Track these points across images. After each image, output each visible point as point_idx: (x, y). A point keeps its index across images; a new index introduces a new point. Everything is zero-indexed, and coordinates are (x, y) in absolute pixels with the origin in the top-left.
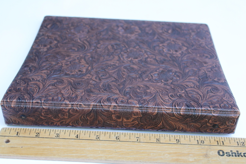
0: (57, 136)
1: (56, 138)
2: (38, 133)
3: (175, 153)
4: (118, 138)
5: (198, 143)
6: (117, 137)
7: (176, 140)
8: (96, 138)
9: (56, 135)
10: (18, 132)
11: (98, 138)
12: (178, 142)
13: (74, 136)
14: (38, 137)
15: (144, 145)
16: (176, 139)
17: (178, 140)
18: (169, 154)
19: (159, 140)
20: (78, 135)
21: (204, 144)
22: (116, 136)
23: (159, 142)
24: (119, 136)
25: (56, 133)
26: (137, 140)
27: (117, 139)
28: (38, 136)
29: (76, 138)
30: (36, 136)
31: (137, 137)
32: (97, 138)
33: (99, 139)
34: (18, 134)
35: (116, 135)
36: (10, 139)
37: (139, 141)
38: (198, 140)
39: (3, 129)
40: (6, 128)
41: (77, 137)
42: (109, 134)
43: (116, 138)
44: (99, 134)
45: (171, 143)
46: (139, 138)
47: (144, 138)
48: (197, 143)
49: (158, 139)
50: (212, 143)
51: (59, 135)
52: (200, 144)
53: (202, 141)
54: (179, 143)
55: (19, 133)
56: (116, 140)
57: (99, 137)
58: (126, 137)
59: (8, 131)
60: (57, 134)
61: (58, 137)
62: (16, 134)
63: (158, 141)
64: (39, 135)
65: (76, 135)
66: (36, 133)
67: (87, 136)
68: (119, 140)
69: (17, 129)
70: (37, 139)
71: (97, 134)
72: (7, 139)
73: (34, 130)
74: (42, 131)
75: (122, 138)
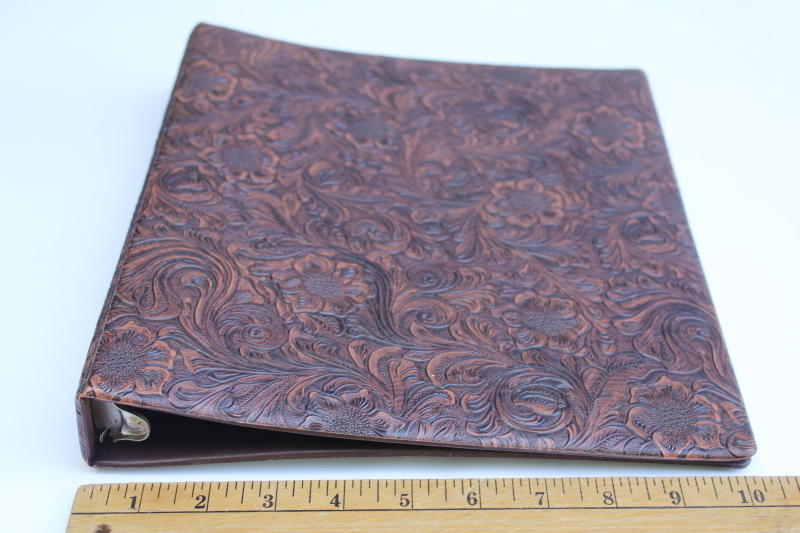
0: (268, 504)
1: (264, 509)
2: (204, 498)
4: (475, 500)
5: (745, 501)
6: (472, 496)
7: (668, 496)
8: (401, 504)
9: (263, 501)
10: (134, 499)
12: (676, 501)
13: (323, 500)
14: (204, 509)
15: (563, 519)
16: (668, 492)
17: (675, 495)
19: (613, 497)
20: (337, 497)
21: (764, 504)
22: (467, 492)
23: (614, 505)
24: (477, 492)
25: (263, 494)
26: (540, 503)
27: (472, 501)
28: (203, 507)
29: (333, 507)
30: (197, 507)
31: (537, 493)
32: (404, 502)
33: (409, 507)
34: (137, 505)
35: (468, 490)
36: (109, 524)
37: (545, 505)
38: (742, 492)
39: (83, 488)
40: (94, 486)
41: (337, 504)
42: (442, 487)
43: (469, 498)
44: (407, 490)
45: (655, 505)
46: (545, 495)
47: (562, 495)
48: (741, 500)
49: (608, 495)
50: (791, 499)
51: (273, 500)
52: (750, 504)
53: (758, 493)
54: (681, 504)
55: (138, 500)
56: (469, 506)
57: (409, 497)
58: (500, 494)
59: (101, 497)
60: (268, 498)
61: (272, 508)
62: (130, 506)
63: (608, 501)
64: (205, 502)
65: (331, 496)
66: (195, 496)
67: (369, 499)
68: (477, 506)
69: (131, 488)
70: (202, 517)
71: (400, 490)
72: (100, 524)
73: (190, 489)
74: (214, 488)
75: (488, 498)
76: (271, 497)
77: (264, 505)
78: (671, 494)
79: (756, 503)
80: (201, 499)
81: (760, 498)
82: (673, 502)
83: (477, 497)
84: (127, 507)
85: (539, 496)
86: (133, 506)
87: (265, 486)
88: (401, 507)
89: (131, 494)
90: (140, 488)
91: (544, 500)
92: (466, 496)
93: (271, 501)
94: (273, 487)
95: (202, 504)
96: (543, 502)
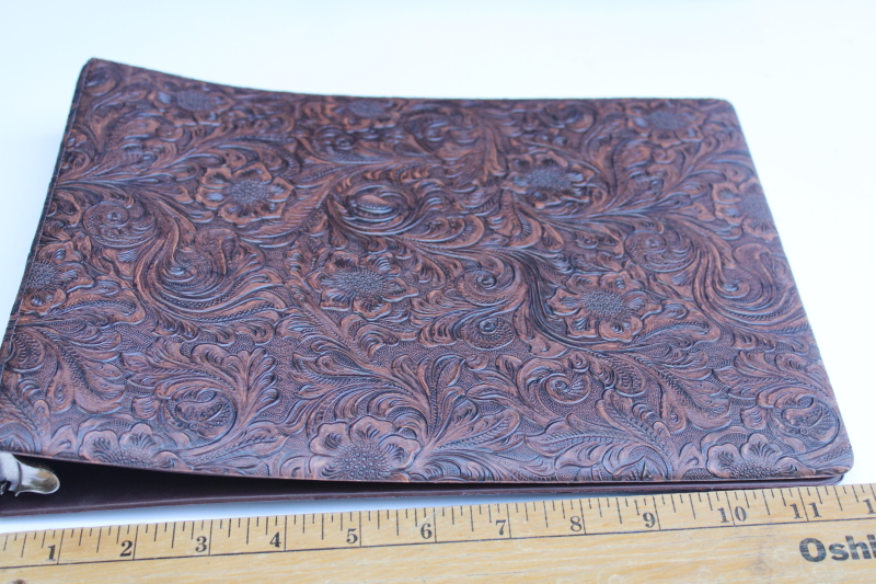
0: (201, 548)
1: (197, 554)
2: (130, 544)
3: (646, 568)
4: (430, 533)
5: (725, 520)
6: (426, 528)
7: (641, 517)
8: (348, 540)
9: (195, 544)
10: (53, 548)
11: (354, 539)
12: (650, 524)
13: (262, 540)
14: (131, 557)
15: (526, 550)
16: (642, 512)
17: (649, 517)
18: (624, 572)
19: (581, 522)
20: (277, 535)
21: (746, 522)
22: (420, 523)
23: (582, 532)
24: (432, 524)
25: (196, 536)
26: (501, 533)
27: (426, 534)
28: (129, 554)
29: (273, 548)
30: (122, 555)
31: (498, 522)
32: (352, 538)
33: (357, 544)
34: (56, 556)
35: (422, 521)
36: (24, 579)
37: (506, 535)
38: (722, 510)
40: (7, 535)
41: (277, 544)
42: (393, 519)
43: (422, 530)
44: (355, 525)
45: (627, 529)
46: (507, 523)
47: (525, 522)
48: (721, 519)
49: (575, 520)
50: (775, 516)
51: (207, 543)
52: (731, 523)
53: (739, 510)
54: (656, 527)
55: (57, 549)
56: (422, 540)
57: (357, 533)
58: (457, 524)
59: (15, 548)
60: (202, 540)
61: (206, 552)
62: (48, 556)
63: (576, 527)
64: (132, 549)
65: (271, 535)
66: (120, 542)
67: (312, 537)
68: (432, 539)
69: (49, 535)
70: (128, 567)
71: (348, 524)
72: (15, 579)
73: (114, 534)
74: (142, 531)
75: (444, 530)
76: (205, 540)
77: (197, 549)
78: (645, 516)
79: (737, 522)
80: (127, 545)
81: (741, 517)
82: (647, 525)
83: (432, 529)
84: (45, 559)
85: (500, 524)
86: (51, 557)
87: (197, 526)
88: (348, 545)
89: (49, 543)
90: (59, 534)
91: (506, 529)
92: (419, 528)
93: (204, 544)
94: (207, 526)
95: (128, 551)
96: (504, 533)
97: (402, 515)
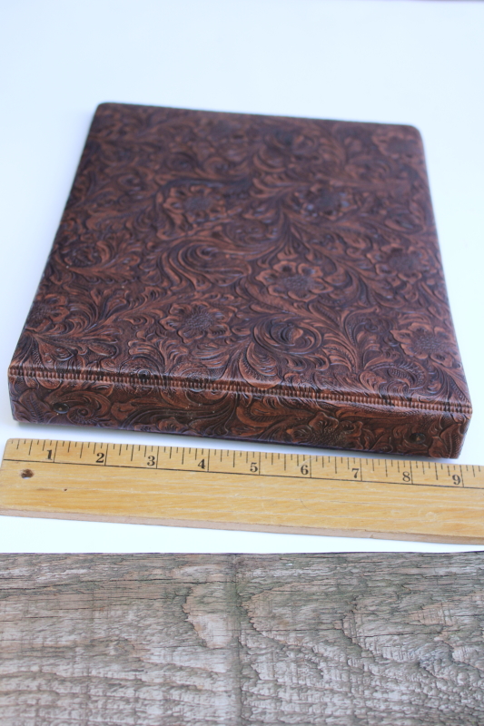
0: (151, 463)
1: (148, 467)
2: (103, 455)
3: (452, 510)
4: (307, 471)
6: (304, 468)
7: (451, 478)
8: (251, 470)
9: (147, 460)
10: (50, 452)
11: (255, 470)
12: (457, 482)
13: (193, 463)
14: (103, 464)
15: (372, 490)
16: (452, 474)
17: (456, 478)
18: (437, 511)
19: (410, 476)
20: (203, 461)
22: (301, 464)
23: (410, 482)
24: (308, 465)
25: (148, 455)
26: (356, 476)
27: (304, 472)
28: (102, 462)
29: (200, 469)
30: (97, 462)
31: (353, 469)
32: (254, 469)
33: (257, 473)
34: (52, 457)
35: (302, 463)
36: (31, 469)
37: (358, 478)
39: (11, 441)
40: (19, 440)
41: (203, 467)
42: (282, 459)
43: (302, 469)
44: (256, 460)
45: (440, 484)
46: (359, 471)
47: (372, 472)
49: (406, 474)
51: (155, 460)
54: (461, 485)
55: (53, 453)
56: (302, 475)
57: (257, 465)
58: (325, 468)
59: (25, 449)
60: (151, 458)
61: (155, 466)
62: (47, 457)
63: (406, 479)
64: (104, 458)
65: (199, 461)
66: (96, 453)
67: (227, 465)
68: (308, 475)
69: (48, 443)
70: (101, 470)
71: (251, 459)
72: (25, 468)
73: (92, 447)
74: (111, 448)
75: (316, 470)
76: (154, 458)
77: (148, 464)
78: (454, 477)
80: (101, 455)
82: (455, 483)
83: (308, 468)
84: (45, 458)
85: (355, 471)
86: (49, 457)
87: (149, 449)
88: (251, 473)
89: (48, 448)
90: (54, 443)
91: (359, 475)
92: (300, 468)
93: (153, 461)
94: (155, 450)
95: (101, 459)
96: (357, 476)
97: (288, 458)
